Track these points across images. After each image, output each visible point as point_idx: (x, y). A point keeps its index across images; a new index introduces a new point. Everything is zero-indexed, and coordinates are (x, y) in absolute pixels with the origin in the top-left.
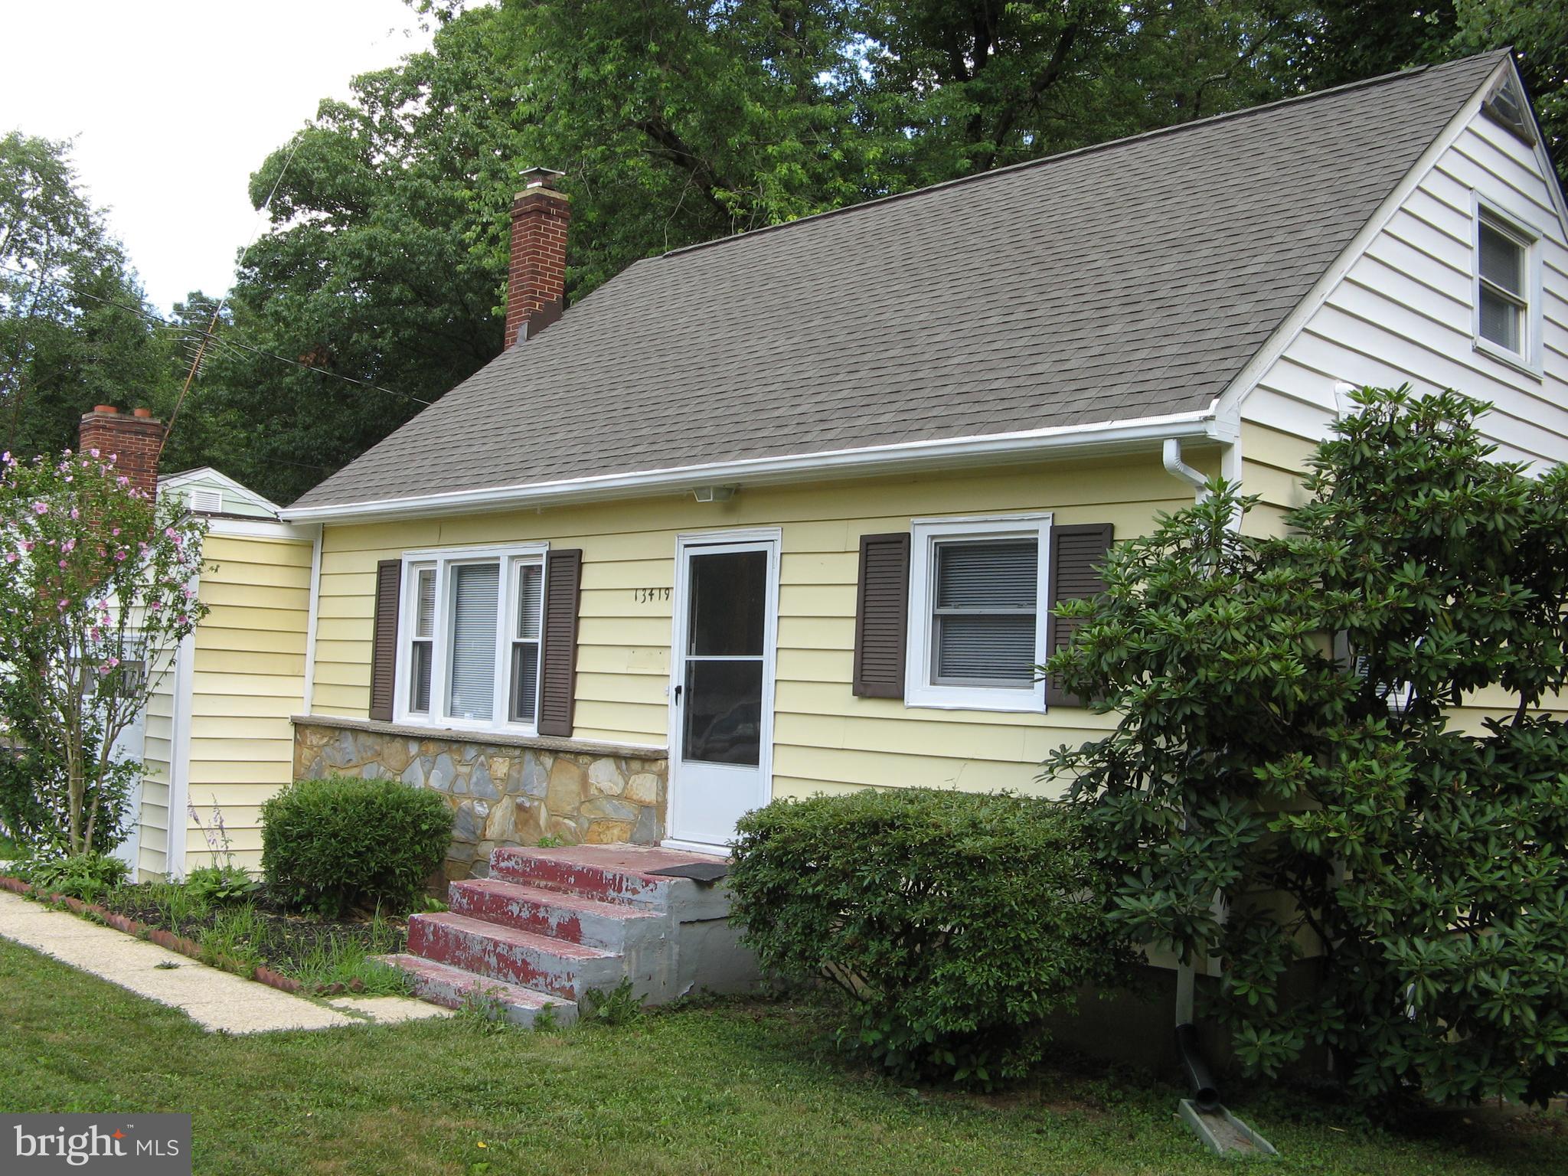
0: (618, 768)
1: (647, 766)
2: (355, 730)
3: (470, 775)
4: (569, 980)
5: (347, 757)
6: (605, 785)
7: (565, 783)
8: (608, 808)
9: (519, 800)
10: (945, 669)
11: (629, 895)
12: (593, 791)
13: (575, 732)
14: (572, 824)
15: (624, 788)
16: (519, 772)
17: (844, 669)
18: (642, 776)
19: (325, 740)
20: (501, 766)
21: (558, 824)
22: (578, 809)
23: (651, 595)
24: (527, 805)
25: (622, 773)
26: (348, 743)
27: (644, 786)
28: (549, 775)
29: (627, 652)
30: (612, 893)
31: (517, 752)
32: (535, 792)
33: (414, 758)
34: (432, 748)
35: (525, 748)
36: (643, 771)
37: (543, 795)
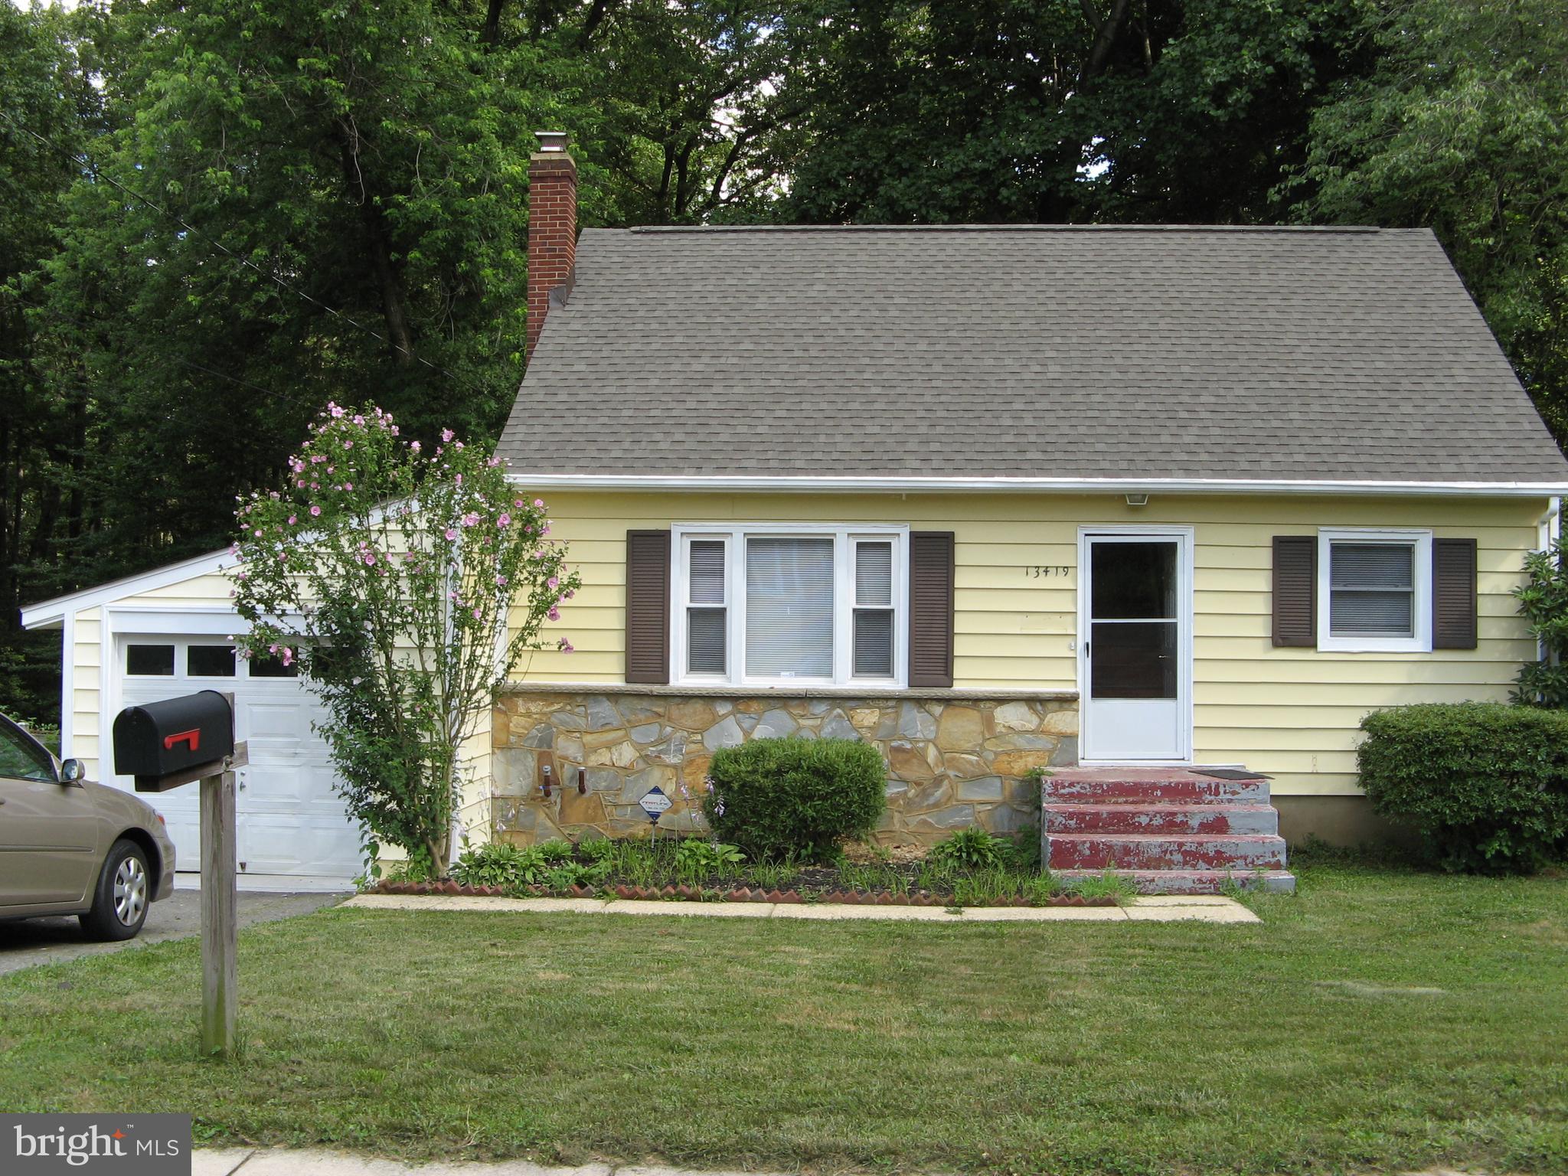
0: (1030, 708)
1: (1066, 705)
2: (613, 695)
3: (820, 728)
4: (1274, 855)
5: (603, 721)
6: (1015, 723)
7: (963, 727)
8: (1021, 742)
9: (894, 744)
10: (1336, 626)
11: (1229, 796)
12: (999, 729)
13: (955, 683)
14: (974, 758)
15: (1040, 725)
16: (896, 719)
17: (1262, 628)
18: (1060, 714)
19: (556, 707)
20: (868, 717)
21: (953, 759)
22: (981, 745)
23: (1046, 572)
24: (908, 746)
25: (1036, 712)
26: (605, 709)
27: (1059, 721)
28: (937, 720)
29: (1023, 617)
30: (1208, 797)
31: (891, 703)
32: (919, 735)
33: (725, 716)
34: (755, 706)
35: (900, 699)
36: (1061, 709)
37: (932, 736)
